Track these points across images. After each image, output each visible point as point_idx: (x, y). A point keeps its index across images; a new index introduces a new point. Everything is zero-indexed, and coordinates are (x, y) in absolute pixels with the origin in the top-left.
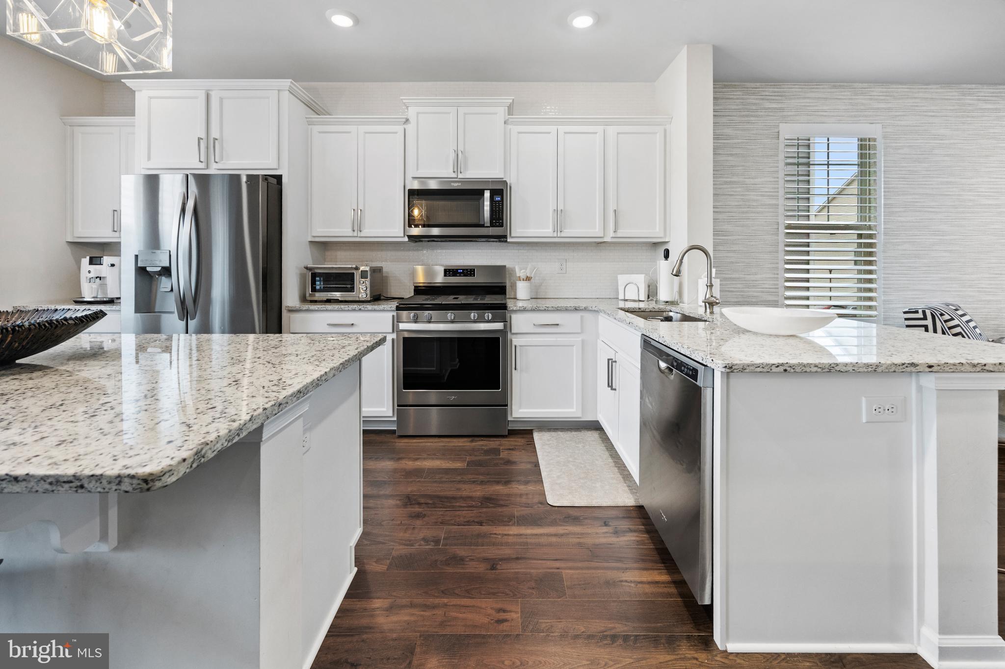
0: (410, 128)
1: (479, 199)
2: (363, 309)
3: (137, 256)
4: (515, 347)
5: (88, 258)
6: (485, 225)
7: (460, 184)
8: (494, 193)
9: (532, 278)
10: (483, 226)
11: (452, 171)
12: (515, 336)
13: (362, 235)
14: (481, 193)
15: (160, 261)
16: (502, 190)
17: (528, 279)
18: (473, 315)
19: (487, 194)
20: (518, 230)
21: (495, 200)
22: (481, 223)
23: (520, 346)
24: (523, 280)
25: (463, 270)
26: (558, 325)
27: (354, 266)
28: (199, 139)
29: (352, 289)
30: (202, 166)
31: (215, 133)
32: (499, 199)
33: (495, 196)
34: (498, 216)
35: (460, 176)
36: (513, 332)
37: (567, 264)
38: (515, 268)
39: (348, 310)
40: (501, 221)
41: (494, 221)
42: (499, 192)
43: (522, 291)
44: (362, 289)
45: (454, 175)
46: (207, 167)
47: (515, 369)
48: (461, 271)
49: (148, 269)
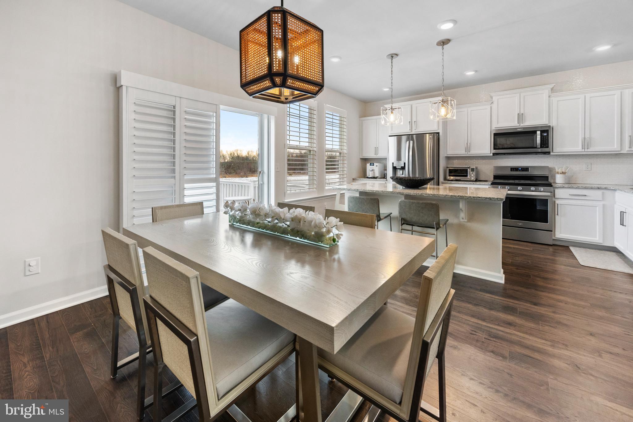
0: (494, 106)
1: (533, 135)
2: (475, 183)
3: (393, 163)
4: (558, 204)
5: (369, 163)
6: (537, 147)
7: (522, 129)
8: (542, 132)
9: (566, 172)
10: (536, 148)
11: (517, 122)
12: (557, 199)
13: (470, 153)
14: (535, 132)
15: (401, 165)
16: (548, 130)
17: (563, 173)
18: (533, 188)
19: (539, 133)
20: (557, 149)
21: (543, 135)
22: (535, 146)
23: (560, 204)
24: (560, 173)
25: (521, 168)
26: (586, 195)
27: (469, 166)
28: (409, 122)
29: (467, 176)
30: (410, 131)
31: (414, 119)
32: (546, 134)
33: (543, 134)
34: (545, 142)
35: (521, 125)
36: (556, 197)
37: (592, 165)
38: (555, 168)
39: (468, 184)
40: (547, 145)
41: (543, 145)
42: (546, 132)
43: (559, 179)
44: (472, 175)
45: (518, 125)
46: (411, 131)
47: (558, 215)
48: (520, 169)
49: (397, 167)
